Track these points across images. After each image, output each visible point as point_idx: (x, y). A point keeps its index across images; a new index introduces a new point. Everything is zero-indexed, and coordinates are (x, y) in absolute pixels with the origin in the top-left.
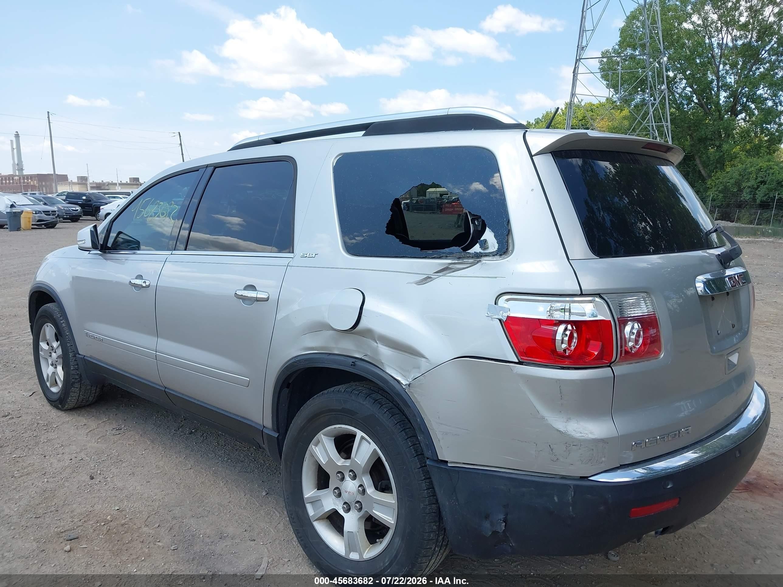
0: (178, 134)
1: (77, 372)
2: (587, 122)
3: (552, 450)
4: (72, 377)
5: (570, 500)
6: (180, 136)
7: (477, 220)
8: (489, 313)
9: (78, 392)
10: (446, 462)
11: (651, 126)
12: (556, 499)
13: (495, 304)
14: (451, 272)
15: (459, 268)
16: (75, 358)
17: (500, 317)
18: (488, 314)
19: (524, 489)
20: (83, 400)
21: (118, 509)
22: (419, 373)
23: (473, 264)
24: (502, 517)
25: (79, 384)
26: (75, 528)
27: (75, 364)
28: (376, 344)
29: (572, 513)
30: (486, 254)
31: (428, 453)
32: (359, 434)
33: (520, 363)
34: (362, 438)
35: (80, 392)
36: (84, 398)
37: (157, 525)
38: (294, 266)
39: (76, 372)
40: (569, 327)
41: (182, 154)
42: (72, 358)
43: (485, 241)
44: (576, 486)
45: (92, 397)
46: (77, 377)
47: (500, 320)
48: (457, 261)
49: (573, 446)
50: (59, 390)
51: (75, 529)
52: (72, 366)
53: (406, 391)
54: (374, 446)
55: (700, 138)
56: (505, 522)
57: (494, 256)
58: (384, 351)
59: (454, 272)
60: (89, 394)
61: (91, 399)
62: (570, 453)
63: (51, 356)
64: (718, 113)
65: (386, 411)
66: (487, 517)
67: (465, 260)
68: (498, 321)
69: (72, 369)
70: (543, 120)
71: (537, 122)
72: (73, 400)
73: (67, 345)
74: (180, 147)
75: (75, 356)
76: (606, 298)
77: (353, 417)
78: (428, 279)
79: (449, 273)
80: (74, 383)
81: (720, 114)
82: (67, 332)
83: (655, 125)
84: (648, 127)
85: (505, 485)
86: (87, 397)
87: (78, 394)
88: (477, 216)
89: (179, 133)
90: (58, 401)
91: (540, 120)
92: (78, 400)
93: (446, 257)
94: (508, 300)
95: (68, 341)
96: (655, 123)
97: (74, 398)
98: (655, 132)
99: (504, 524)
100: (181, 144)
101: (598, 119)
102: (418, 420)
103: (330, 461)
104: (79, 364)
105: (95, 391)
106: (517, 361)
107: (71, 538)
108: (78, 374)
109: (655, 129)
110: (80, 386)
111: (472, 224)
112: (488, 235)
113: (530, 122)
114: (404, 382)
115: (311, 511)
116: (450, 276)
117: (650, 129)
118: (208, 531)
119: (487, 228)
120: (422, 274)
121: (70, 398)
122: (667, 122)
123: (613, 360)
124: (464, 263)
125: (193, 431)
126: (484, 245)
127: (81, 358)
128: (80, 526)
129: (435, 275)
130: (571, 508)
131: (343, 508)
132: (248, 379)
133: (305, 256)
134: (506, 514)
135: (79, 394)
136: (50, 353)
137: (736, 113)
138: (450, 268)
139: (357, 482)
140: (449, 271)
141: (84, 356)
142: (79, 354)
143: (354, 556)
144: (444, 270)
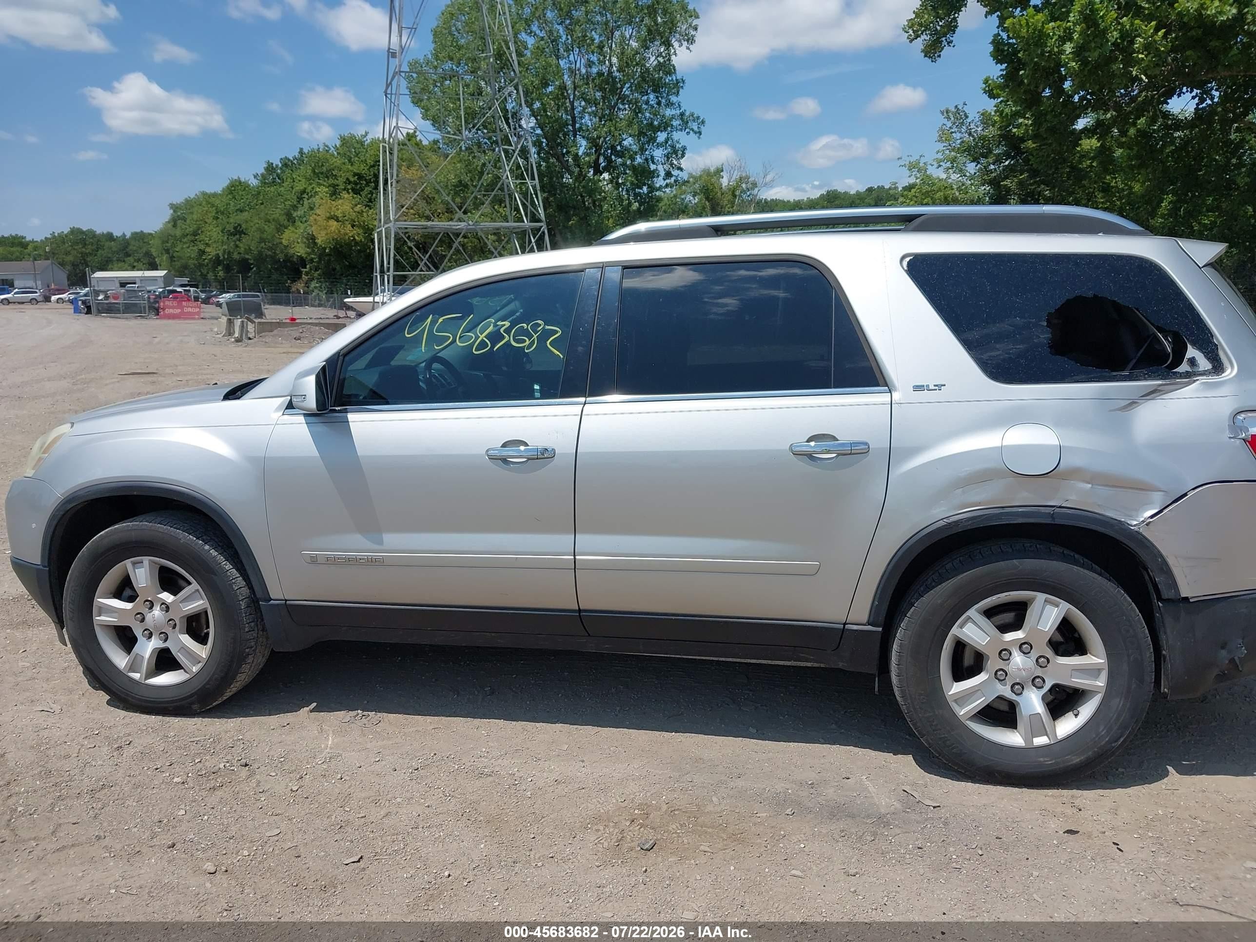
8: (1228, 433)
10: (1187, 598)
13: (1234, 423)
15: (1171, 390)
17: (1244, 436)
22: (1154, 508)
23: (1188, 384)
24: (1241, 640)
28: (1087, 485)
30: (1200, 373)
32: (1038, 597)
34: (1044, 600)
38: (904, 403)
43: (1192, 359)
47: (1244, 440)
48: (1166, 382)
50: (187, 677)
54: (1065, 606)
57: (1209, 373)
59: (1165, 394)
63: (143, 619)
66: (1223, 647)
67: (1175, 381)
69: (247, 630)
73: (233, 588)
75: (254, 606)
78: (1133, 404)
79: (1159, 396)
91: (292, 162)
95: (234, 581)
99: (1244, 648)
104: (267, 619)
112: (1193, 353)
113: (272, 164)
115: (961, 712)
116: (1164, 400)
120: (1124, 400)
122: (533, 179)
126: (1192, 362)
127: (279, 604)
129: (1143, 399)
131: (1013, 691)
133: (921, 389)
136: (140, 614)
137: (598, 171)
138: (1160, 391)
139: (1034, 654)
140: (1158, 394)
141: (286, 600)
142: (272, 600)
143: (1040, 741)
144: (1153, 393)
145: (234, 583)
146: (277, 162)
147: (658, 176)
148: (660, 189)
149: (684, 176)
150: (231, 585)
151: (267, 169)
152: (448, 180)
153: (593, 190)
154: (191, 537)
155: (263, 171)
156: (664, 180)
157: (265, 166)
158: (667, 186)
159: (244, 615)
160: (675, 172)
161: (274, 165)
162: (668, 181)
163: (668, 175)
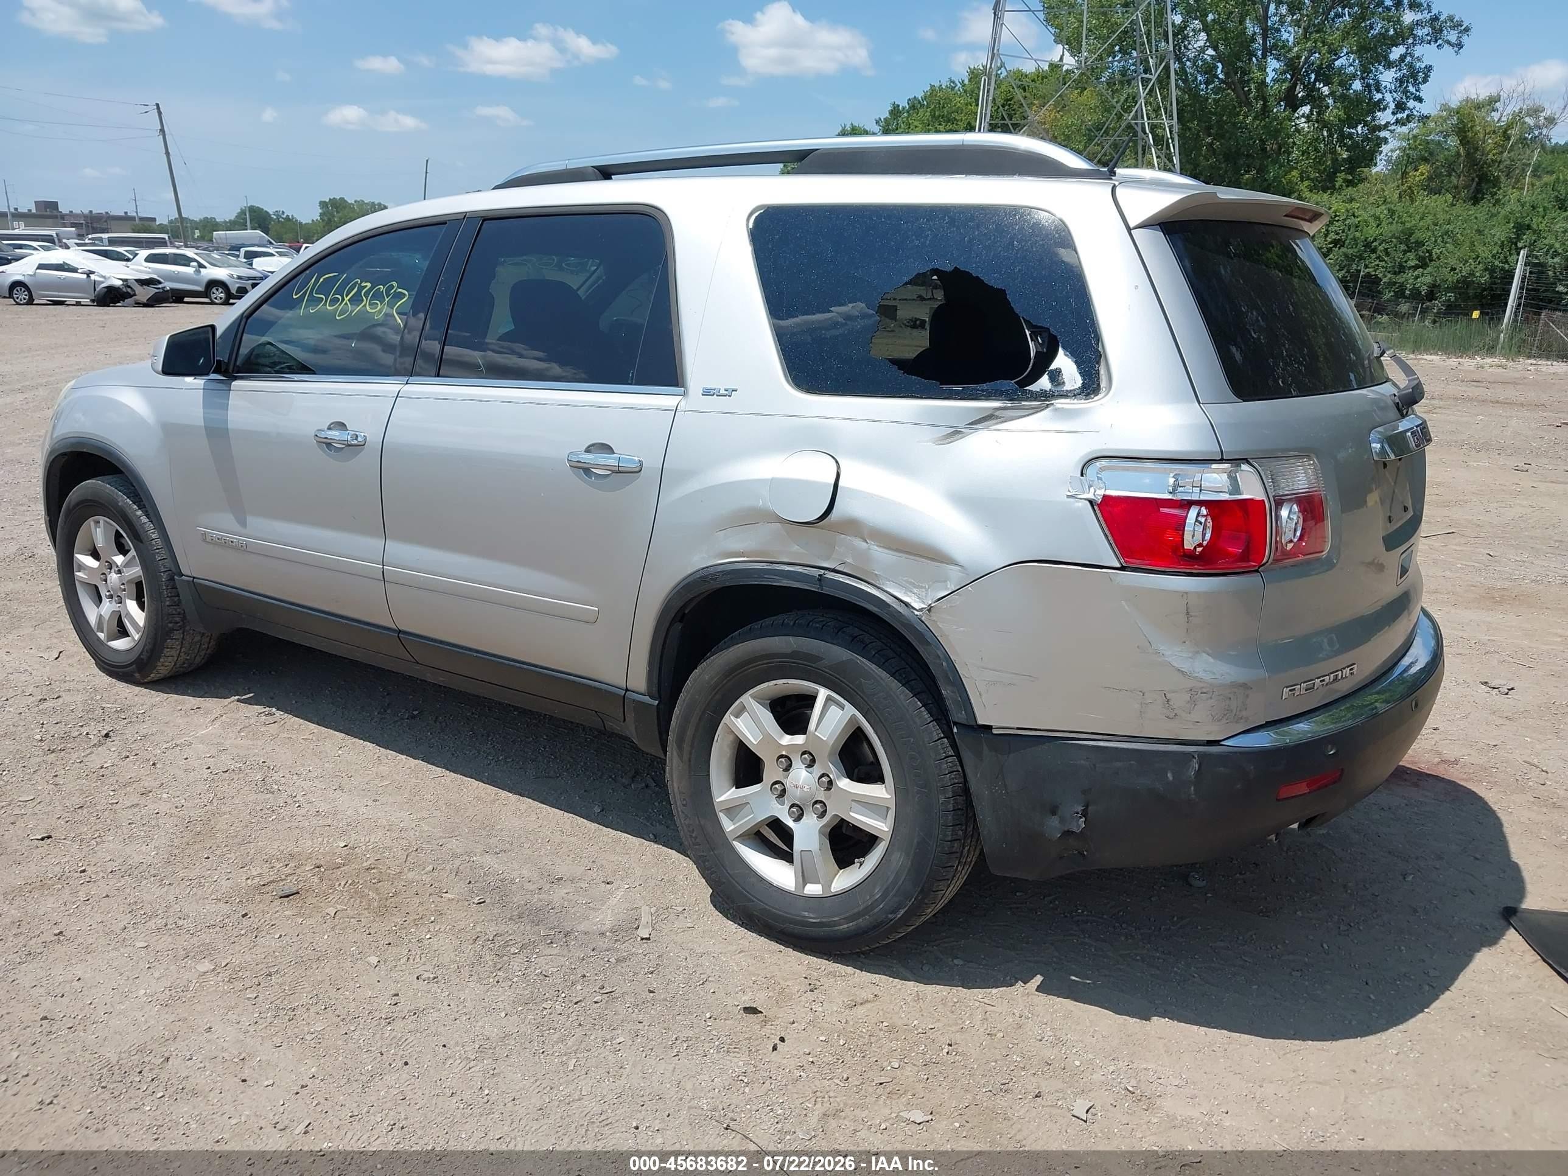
0: (155, 107)
1: (178, 610)
2: (1014, 110)
3: (1168, 701)
4: (168, 618)
5: (1193, 777)
6: (160, 113)
7: (1041, 335)
8: (1070, 489)
9: (179, 647)
10: (990, 728)
11: (1140, 126)
12: (1170, 775)
13: (1082, 475)
14: (997, 423)
15: (1012, 417)
16: (172, 583)
17: (1090, 496)
18: (1069, 491)
19: (1119, 764)
20: (184, 663)
21: (345, 846)
22: (947, 589)
23: (1038, 410)
24: (1080, 808)
25: (181, 631)
26: (283, 877)
27: (173, 594)
28: (865, 544)
29: (1193, 796)
30: (1061, 393)
31: (959, 715)
32: (823, 693)
33: (1122, 568)
34: (829, 699)
35: (181, 648)
36: (187, 659)
37: (430, 868)
38: (689, 411)
39: (176, 610)
40: (1204, 511)
41: (167, 153)
42: (168, 583)
43: (1058, 372)
44: (1203, 756)
45: (200, 656)
46: (178, 619)
47: (1091, 502)
48: (1010, 405)
49: (1202, 693)
50: (132, 644)
51: (285, 880)
52: (168, 599)
53: (923, 619)
54: (850, 710)
55: (1228, 152)
56: (1084, 816)
57: (1075, 395)
58: (880, 555)
59: (1003, 422)
60: (196, 651)
61: (198, 659)
62: (1195, 705)
63: (106, 580)
64: (1262, 103)
65: (874, 653)
66: (1054, 812)
67: (1023, 403)
68: (1087, 502)
69: (168, 603)
70: (925, 102)
71: (914, 106)
72: (167, 664)
73: (156, 558)
74: (161, 136)
75: (172, 579)
76: (1256, 465)
77: (814, 665)
78: (956, 433)
79: (994, 424)
80: (172, 630)
81: (1265, 106)
82: (153, 533)
83: (1148, 124)
84: (1136, 127)
85: (1087, 758)
86: (193, 657)
87: (178, 652)
88: (1041, 327)
89: (157, 105)
90: (134, 666)
91: (920, 102)
92: (175, 664)
93: (988, 397)
94: (1102, 469)
95: (157, 551)
96: (1148, 119)
97: (170, 659)
98: (1148, 136)
99: (1083, 819)
100: (162, 130)
101: (1035, 104)
102: (944, 664)
103: (768, 739)
104: (181, 595)
105: (206, 646)
106: (1118, 565)
107: (288, 892)
108: (179, 614)
109: (1148, 131)
110: (182, 636)
111: (1032, 341)
112: (1063, 361)
113: (898, 106)
114: (917, 605)
115: (728, 826)
116: (998, 430)
117: (1139, 129)
118: (525, 872)
119: (1060, 349)
120: (947, 427)
121: (162, 660)
122: (1171, 117)
123: (1264, 561)
124: (1022, 407)
125: (415, 713)
126: (1056, 376)
127: (188, 581)
128: (290, 875)
129: (971, 429)
130: (1192, 788)
131: (790, 814)
132: (597, 609)
133: (712, 393)
134: (1087, 806)
135: (180, 652)
136: (103, 574)
137: (1293, 104)
138: (997, 417)
139: (817, 770)
140: (994, 421)
141: (194, 578)
142: (183, 575)
143: (813, 889)
144: (986, 419)
145: (158, 553)
146: (903, 104)
147: (1385, 109)
148: (1386, 126)
149: (1425, 109)
150: (154, 555)
151: (891, 112)
152: (1083, 122)
153: (1278, 132)
154: (128, 500)
155: (887, 115)
156: (1394, 113)
157: (890, 108)
158: (1397, 122)
159: (164, 587)
160: (1411, 104)
161: (900, 107)
162: (1399, 116)
163: (1400, 107)
